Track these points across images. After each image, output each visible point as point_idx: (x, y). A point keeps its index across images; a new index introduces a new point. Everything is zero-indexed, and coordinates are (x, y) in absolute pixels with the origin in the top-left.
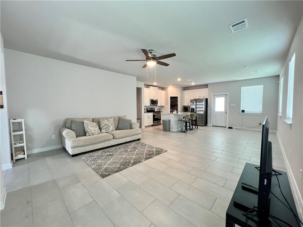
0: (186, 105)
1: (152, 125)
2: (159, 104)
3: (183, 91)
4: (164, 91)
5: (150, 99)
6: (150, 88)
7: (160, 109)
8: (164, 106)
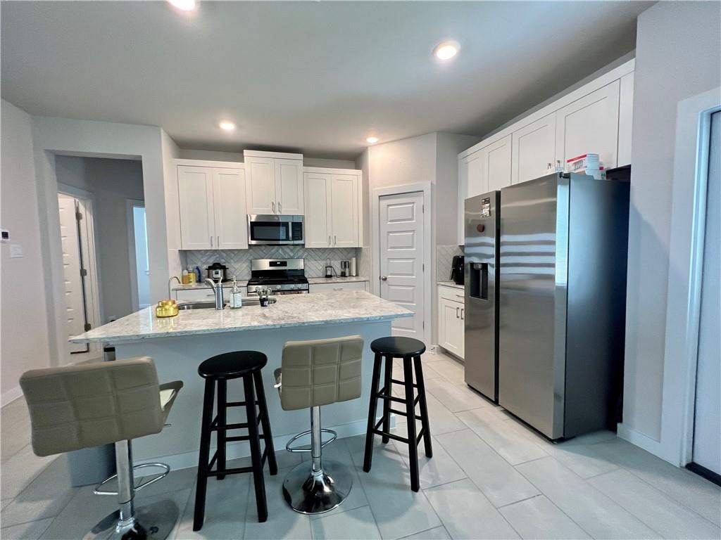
2: (313, 238)
3: (459, 155)
4: (359, 172)
5: (247, 215)
6: (246, 159)
7: (345, 262)
8: (360, 248)
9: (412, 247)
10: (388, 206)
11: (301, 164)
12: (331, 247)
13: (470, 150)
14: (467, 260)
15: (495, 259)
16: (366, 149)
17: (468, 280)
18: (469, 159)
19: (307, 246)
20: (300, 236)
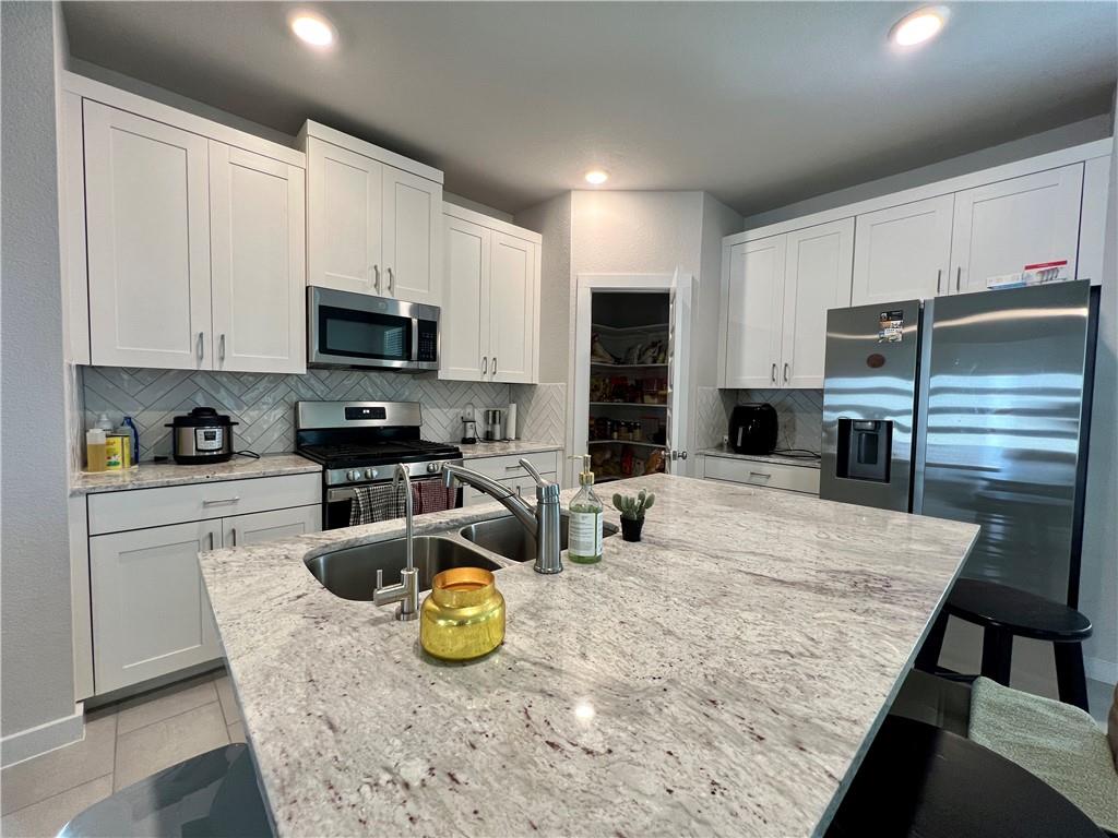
0: (753, 376)
3: (725, 238)
4: (537, 237)
5: (307, 288)
6: (311, 143)
7: (494, 413)
8: (532, 386)
11: (438, 191)
12: (486, 380)
13: (752, 234)
14: (831, 417)
15: (911, 417)
16: (563, 195)
17: (833, 450)
18: (750, 247)
19: (441, 376)
20: (429, 352)
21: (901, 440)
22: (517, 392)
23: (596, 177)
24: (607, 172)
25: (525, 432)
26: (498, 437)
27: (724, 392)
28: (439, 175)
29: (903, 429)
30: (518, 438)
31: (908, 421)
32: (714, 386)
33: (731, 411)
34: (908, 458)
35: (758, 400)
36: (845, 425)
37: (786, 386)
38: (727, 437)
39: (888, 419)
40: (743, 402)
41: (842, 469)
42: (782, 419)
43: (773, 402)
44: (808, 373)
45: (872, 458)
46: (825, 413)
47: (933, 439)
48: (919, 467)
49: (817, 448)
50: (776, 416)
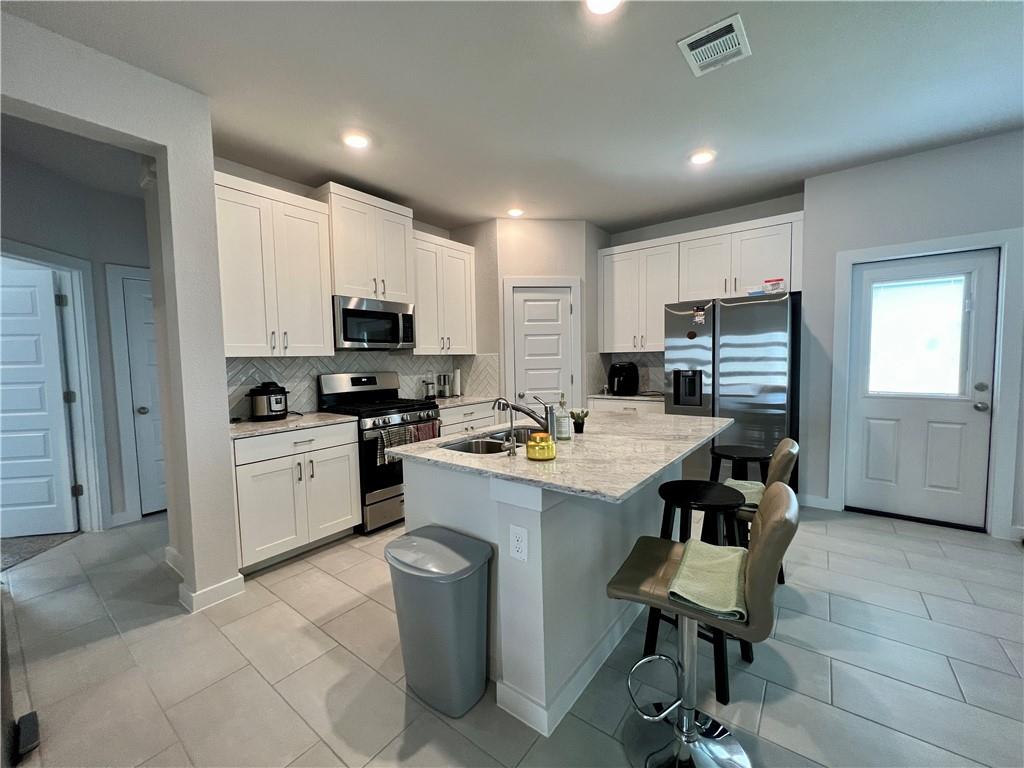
0: (622, 344)
1: (360, 531)
2: (426, 343)
3: (599, 251)
4: (471, 249)
5: (333, 297)
6: (333, 198)
7: (444, 376)
8: (471, 357)
9: (557, 355)
10: (526, 301)
11: (409, 222)
12: (443, 353)
13: (617, 249)
14: (669, 368)
15: (711, 366)
16: (491, 221)
17: (672, 391)
18: (616, 258)
19: (416, 352)
20: (410, 336)
21: (707, 381)
22: (459, 361)
23: (515, 212)
24: (523, 209)
25: (467, 390)
26: (447, 394)
27: (602, 355)
28: (409, 212)
29: (707, 375)
30: (462, 394)
31: (708, 369)
32: (597, 350)
33: (608, 369)
34: (710, 392)
35: (626, 360)
36: (677, 373)
37: (642, 350)
38: (606, 386)
39: (699, 368)
40: (615, 361)
41: (677, 401)
42: (641, 371)
43: (634, 360)
44: (655, 342)
45: (692, 392)
46: (666, 365)
47: (722, 381)
48: (716, 396)
49: (663, 389)
50: (637, 370)
